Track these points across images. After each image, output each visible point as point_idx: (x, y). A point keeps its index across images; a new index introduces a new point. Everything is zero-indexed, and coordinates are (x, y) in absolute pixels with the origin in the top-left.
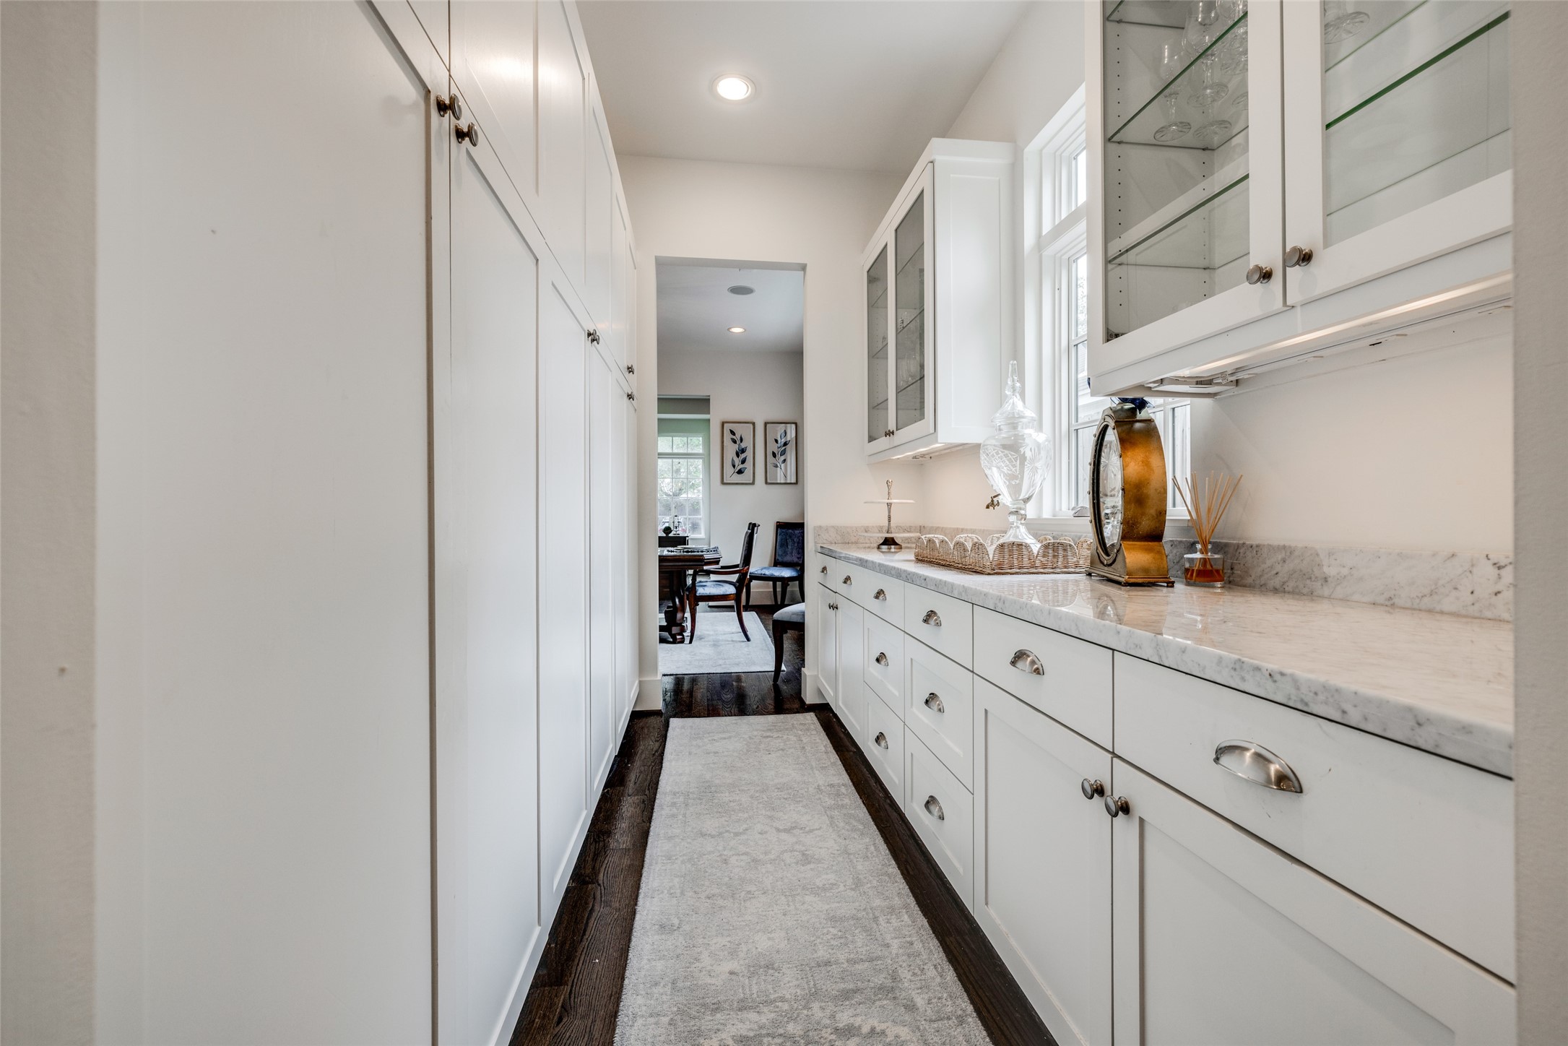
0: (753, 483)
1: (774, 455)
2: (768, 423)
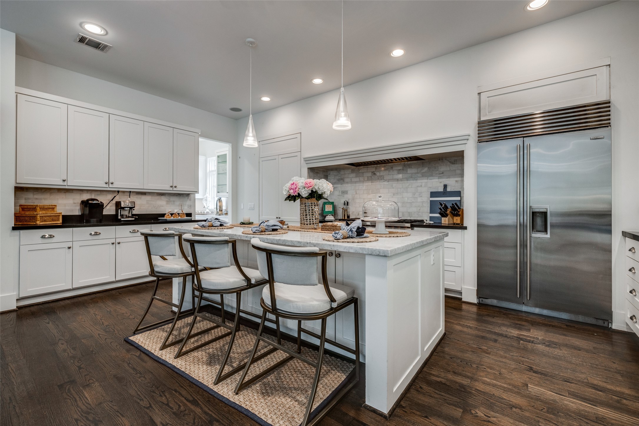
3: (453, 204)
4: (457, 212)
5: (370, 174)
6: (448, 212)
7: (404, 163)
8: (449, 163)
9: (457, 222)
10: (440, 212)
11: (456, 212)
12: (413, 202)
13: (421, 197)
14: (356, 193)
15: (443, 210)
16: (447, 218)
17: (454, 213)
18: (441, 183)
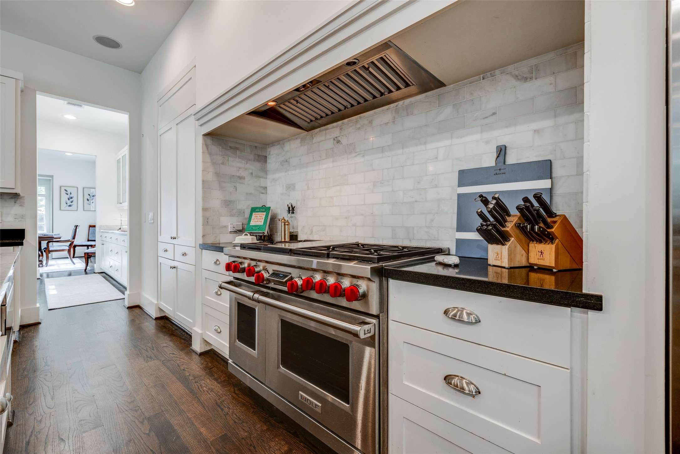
0: (77, 210)
1: (88, 200)
2: (85, 188)
3: (526, 200)
4: (542, 225)
5: (329, 144)
6: (510, 226)
7: (397, 106)
8: (513, 81)
9: (541, 263)
10: (482, 225)
11: (540, 227)
12: (416, 201)
13: (436, 186)
14: (308, 187)
15: (492, 219)
16: (507, 247)
17: (532, 229)
18: (487, 142)
